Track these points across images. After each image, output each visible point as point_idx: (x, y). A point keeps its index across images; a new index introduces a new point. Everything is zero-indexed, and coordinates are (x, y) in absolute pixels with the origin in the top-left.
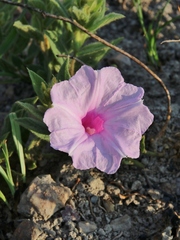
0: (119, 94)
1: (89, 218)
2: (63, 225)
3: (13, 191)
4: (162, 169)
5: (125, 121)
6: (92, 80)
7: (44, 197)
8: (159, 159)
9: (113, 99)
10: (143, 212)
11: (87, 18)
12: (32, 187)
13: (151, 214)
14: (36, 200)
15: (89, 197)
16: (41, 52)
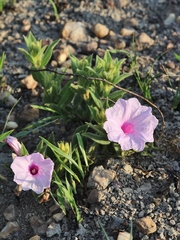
0: (139, 111)
1: (127, 186)
2: (114, 190)
3: (83, 175)
4: (164, 157)
5: (144, 124)
6: (124, 106)
7: (101, 176)
8: (161, 152)
9: (136, 114)
10: (157, 181)
11: (112, 77)
12: (94, 172)
13: (161, 181)
14: (97, 178)
15: (126, 176)
16: (84, 101)
